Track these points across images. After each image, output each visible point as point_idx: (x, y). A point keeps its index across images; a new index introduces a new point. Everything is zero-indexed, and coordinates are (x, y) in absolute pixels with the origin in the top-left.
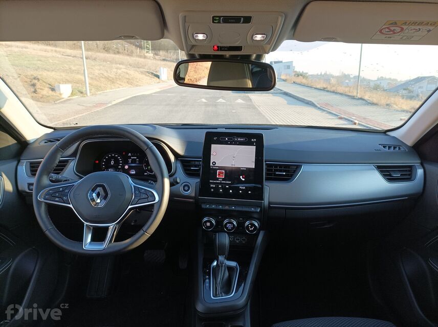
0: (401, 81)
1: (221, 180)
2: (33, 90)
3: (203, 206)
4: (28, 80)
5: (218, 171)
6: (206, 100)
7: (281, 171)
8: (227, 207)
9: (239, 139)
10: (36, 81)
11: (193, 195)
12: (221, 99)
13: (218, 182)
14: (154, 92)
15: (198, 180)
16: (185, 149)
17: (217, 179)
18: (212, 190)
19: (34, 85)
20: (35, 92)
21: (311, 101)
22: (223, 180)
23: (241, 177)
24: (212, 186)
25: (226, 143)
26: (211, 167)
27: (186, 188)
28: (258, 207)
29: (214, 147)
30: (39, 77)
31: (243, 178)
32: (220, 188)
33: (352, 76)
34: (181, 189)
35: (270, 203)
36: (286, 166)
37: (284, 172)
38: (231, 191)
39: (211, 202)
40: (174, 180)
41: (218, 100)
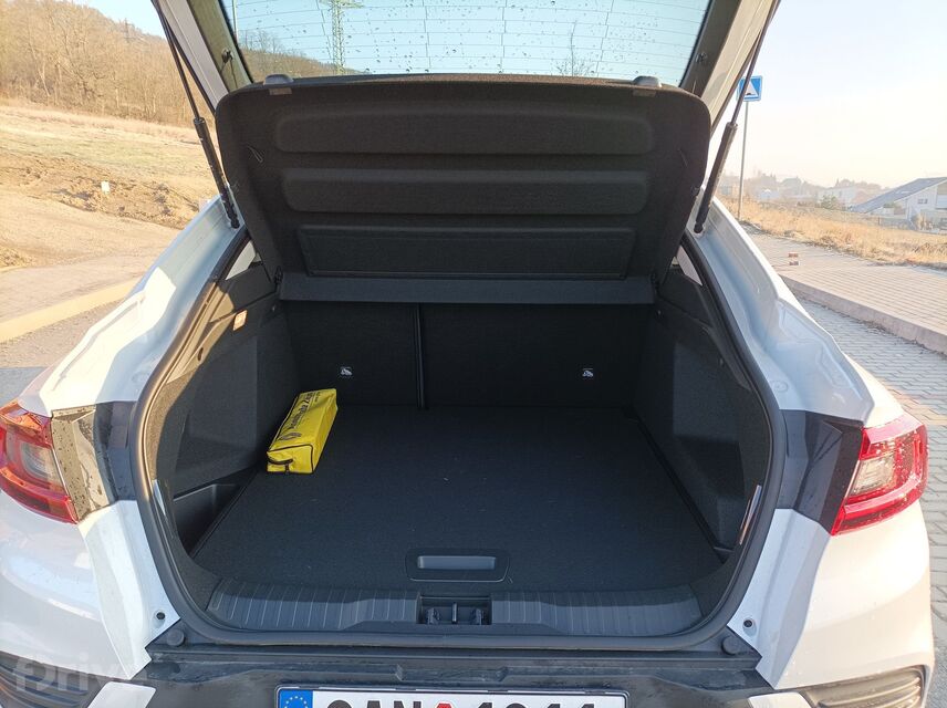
0: (887, 189)
2: (161, 209)
4: (150, 191)
10: (163, 193)
19: (162, 200)
20: (166, 212)
30: (166, 185)
33: (780, 180)
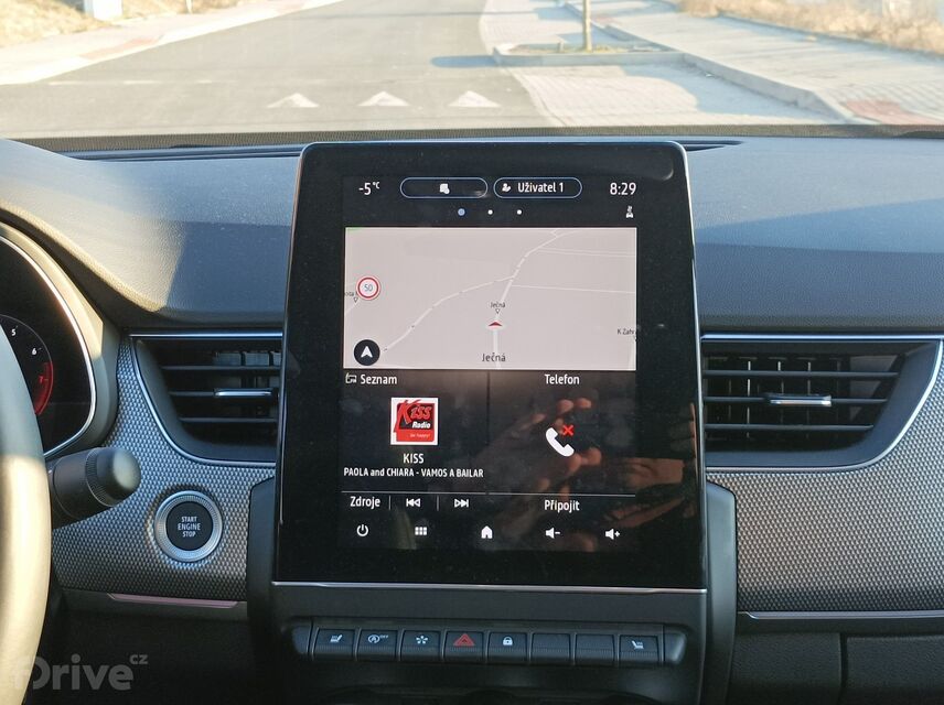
1: (419, 459)
3: (306, 642)
5: (395, 401)
6: (312, 98)
7: (796, 387)
8: (463, 645)
9: (525, 187)
11: (236, 567)
12: (383, 95)
13: (395, 472)
14: (59, 72)
15: (266, 471)
16: (173, 268)
17: (393, 457)
18: (363, 531)
21: (807, 94)
22: (433, 457)
23: (551, 435)
24: (357, 502)
25: (442, 216)
26: (350, 379)
27: (189, 525)
28: (671, 627)
29: (364, 248)
31: (562, 440)
32: (416, 516)
34: (157, 530)
35: (744, 600)
36: (828, 357)
37: (823, 394)
38: (487, 532)
39: (357, 617)
40: (90, 469)
41: (369, 97)
